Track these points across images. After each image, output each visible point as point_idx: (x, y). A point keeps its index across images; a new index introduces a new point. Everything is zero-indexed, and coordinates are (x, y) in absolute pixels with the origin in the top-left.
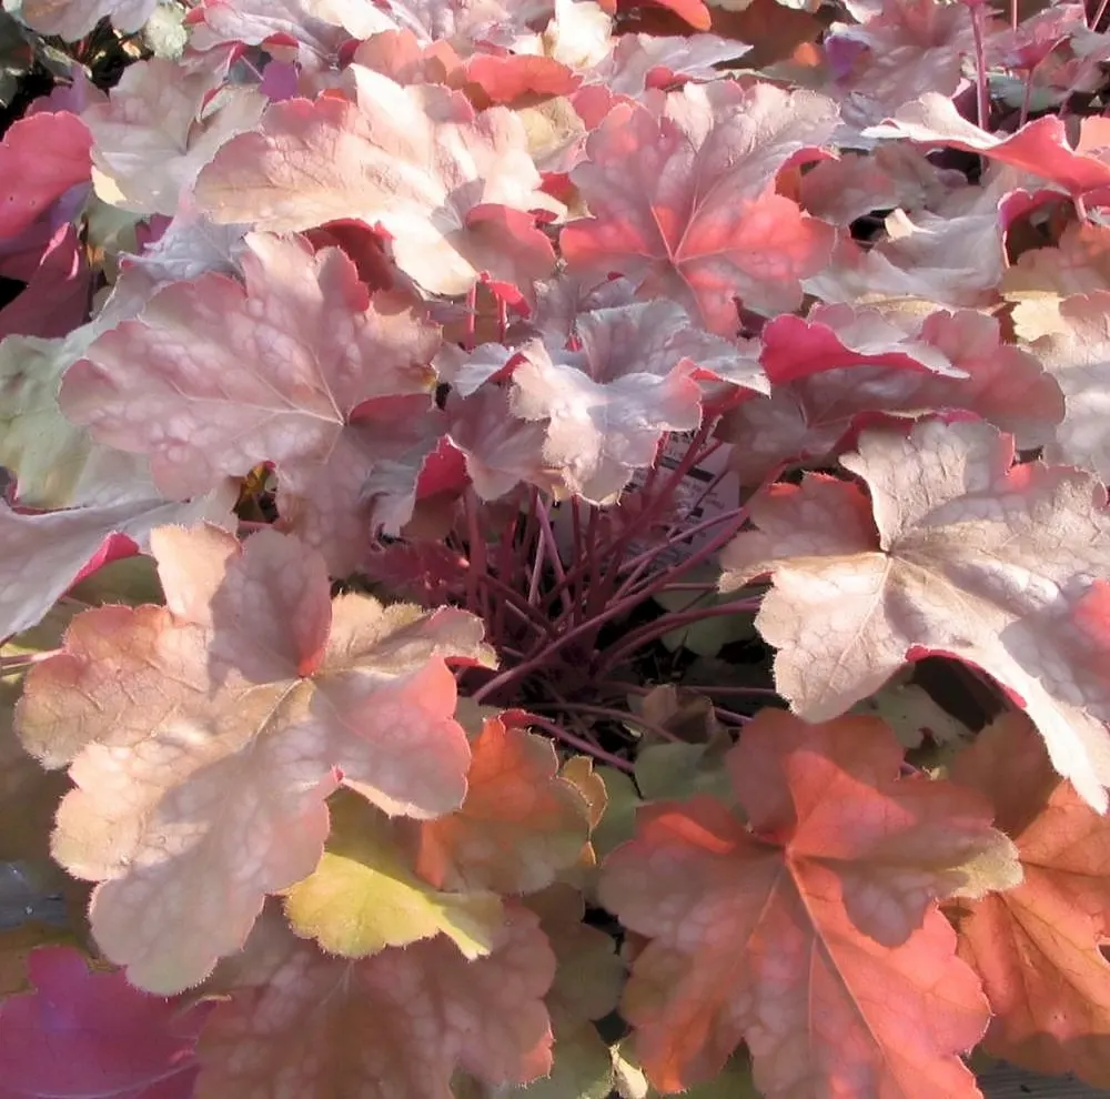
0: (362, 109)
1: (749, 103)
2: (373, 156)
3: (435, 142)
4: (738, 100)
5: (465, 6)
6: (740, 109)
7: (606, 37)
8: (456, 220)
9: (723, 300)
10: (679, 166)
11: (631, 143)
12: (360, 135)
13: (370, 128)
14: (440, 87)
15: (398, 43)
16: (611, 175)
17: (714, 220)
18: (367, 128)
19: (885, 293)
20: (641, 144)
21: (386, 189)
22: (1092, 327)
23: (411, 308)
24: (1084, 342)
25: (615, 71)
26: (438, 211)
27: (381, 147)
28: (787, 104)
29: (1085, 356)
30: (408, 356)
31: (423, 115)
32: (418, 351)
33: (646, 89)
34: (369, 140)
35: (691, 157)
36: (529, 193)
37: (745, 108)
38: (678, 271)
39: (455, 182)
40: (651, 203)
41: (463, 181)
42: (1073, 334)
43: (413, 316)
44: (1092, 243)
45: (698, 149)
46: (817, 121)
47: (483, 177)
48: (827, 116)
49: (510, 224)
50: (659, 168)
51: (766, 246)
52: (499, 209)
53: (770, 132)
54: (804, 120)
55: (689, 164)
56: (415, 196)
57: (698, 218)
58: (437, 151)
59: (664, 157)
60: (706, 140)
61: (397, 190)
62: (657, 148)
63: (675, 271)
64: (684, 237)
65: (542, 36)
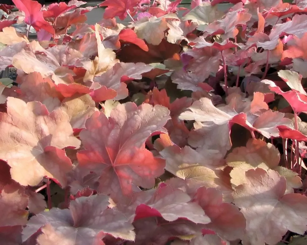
0: (9, 114)
1: (139, 111)
2: (13, 129)
3: (35, 123)
4: (135, 109)
5: (70, 54)
6: (136, 113)
7: (114, 60)
8: (42, 150)
9: (128, 183)
10: (114, 134)
11: (100, 124)
12: (9, 123)
13: (12, 120)
14: (39, 103)
15: (38, 76)
16: (93, 135)
17: (125, 154)
18: (11, 120)
19: (188, 163)
20: (103, 125)
21: (17, 142)
22: (257, 180)
23: (18, 190)
24: (254, 186)
25: (113, 74)
26: (35, 147)
27: (16, 126)
28: (153, 110)
29: (254, 191)
30: (16, 207)
31: (32, 113)
32: (20, 205)
33: (121, 82)
34: (12, 124)
35: (119, 130)
36: (68, 137)
37: (138, 112)
38: (114, 169)
39: (41, 136)
40: (106, 146)
41: (44, 136)
42: (250, 183)
43: (19, 193)
44: (257, 145)
45: (121, 128)
46: (162, 117)
47: (51, 134)
48: (166, 115)
49: (58, 153)
50: (108, 134)
51: (143, 164)
52: (54, 148)
53: (146, 121)
54: (158, 116)
55: (118, 133)
56: (27, 143)
57: (121, 151)
58: (36, 126)
59: (110, 130)
60: (124, 124)
61: (20, 141)
62: (108, 127)
63: (113, 169)
64: (116, 158)
65: (93, 61)
